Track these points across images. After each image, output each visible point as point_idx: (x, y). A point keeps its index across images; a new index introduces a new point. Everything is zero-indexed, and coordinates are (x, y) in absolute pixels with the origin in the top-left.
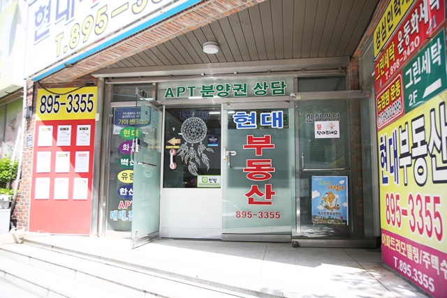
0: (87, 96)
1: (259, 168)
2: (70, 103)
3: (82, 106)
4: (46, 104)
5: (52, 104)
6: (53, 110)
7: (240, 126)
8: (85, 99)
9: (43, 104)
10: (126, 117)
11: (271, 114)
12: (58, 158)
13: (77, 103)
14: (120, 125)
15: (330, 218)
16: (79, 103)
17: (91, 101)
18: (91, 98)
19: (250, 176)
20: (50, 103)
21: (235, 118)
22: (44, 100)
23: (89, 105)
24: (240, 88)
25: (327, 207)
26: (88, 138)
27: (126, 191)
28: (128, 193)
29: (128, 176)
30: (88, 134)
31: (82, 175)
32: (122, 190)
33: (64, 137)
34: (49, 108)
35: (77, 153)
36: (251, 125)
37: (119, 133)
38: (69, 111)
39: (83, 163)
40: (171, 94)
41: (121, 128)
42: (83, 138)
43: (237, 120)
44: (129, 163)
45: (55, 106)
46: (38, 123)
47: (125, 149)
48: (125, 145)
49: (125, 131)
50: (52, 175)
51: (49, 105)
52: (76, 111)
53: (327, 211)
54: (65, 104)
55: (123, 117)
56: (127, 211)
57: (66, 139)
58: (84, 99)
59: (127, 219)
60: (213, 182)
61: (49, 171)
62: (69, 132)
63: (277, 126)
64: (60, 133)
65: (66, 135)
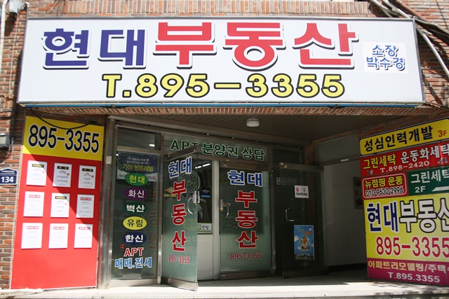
0: (92, 135)
1: (246, 217)
2: (70, 139)
3: (86, 145)
4: (38, 135)
5: (46, 137)
6: (47, 143)
7: (233, 182)
8: (90, 138)
9: (33, 135)
10: (130, 162)
11: (255, 175)
12: (54, 201)
13: (79, 140)
14: (124, 170)
15: (305, 256)
16: (82, 140)
17: (96, 141)
18: (96, 138)
19: (241, 224)
20: (43, 135)
21: (229, 175)
22: (34, 131)
23: (94, 145)
24: (233, 150)
25: (303, 247)
26: (93, 181)
27: (133, 238)
28: (134, 240)
29: (135, 222)
30: (93, 176)
31: (85, 221)
32: (128, 237)
33: (63, 177)
34: (42, 142)
35: (79, 196)
36: (241, 182)
37: (123, 178)
38: (69, 149)
39: (86, 207)
40: (177, 146)
41: (126, 173)
42: (87, 180)
43: (230, 177)
44: (135, 210)
45: (51, 141)
46: (26, 158)
47: (131, 195)
48: (131, 191)
49: (132, 177)
50: (46, 220)
51: (42, 138)
52: (78, 149)
53: (303, 250)
54: (63, 139)
55: (128, 162)
56: (134, 258)
57: (66, 179)
58: (87, 137)
59: (133, 266)
60: (206, 229)
61: (41, 214)
62: (70, 171)
63: (259, 185)
64: (57, 172)
65: (66, 175)
